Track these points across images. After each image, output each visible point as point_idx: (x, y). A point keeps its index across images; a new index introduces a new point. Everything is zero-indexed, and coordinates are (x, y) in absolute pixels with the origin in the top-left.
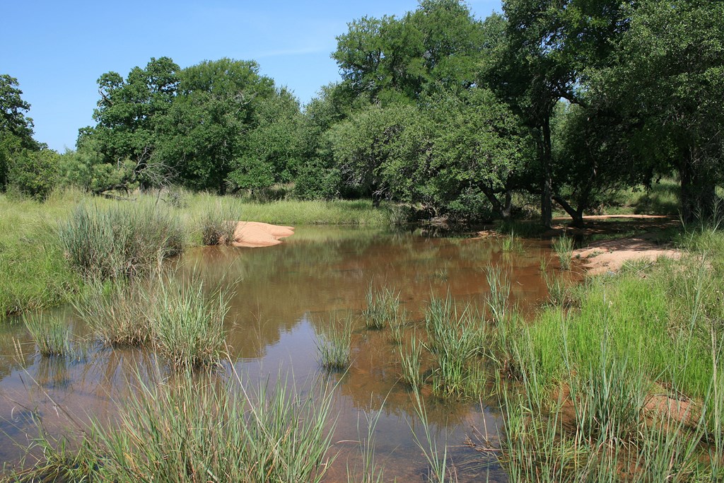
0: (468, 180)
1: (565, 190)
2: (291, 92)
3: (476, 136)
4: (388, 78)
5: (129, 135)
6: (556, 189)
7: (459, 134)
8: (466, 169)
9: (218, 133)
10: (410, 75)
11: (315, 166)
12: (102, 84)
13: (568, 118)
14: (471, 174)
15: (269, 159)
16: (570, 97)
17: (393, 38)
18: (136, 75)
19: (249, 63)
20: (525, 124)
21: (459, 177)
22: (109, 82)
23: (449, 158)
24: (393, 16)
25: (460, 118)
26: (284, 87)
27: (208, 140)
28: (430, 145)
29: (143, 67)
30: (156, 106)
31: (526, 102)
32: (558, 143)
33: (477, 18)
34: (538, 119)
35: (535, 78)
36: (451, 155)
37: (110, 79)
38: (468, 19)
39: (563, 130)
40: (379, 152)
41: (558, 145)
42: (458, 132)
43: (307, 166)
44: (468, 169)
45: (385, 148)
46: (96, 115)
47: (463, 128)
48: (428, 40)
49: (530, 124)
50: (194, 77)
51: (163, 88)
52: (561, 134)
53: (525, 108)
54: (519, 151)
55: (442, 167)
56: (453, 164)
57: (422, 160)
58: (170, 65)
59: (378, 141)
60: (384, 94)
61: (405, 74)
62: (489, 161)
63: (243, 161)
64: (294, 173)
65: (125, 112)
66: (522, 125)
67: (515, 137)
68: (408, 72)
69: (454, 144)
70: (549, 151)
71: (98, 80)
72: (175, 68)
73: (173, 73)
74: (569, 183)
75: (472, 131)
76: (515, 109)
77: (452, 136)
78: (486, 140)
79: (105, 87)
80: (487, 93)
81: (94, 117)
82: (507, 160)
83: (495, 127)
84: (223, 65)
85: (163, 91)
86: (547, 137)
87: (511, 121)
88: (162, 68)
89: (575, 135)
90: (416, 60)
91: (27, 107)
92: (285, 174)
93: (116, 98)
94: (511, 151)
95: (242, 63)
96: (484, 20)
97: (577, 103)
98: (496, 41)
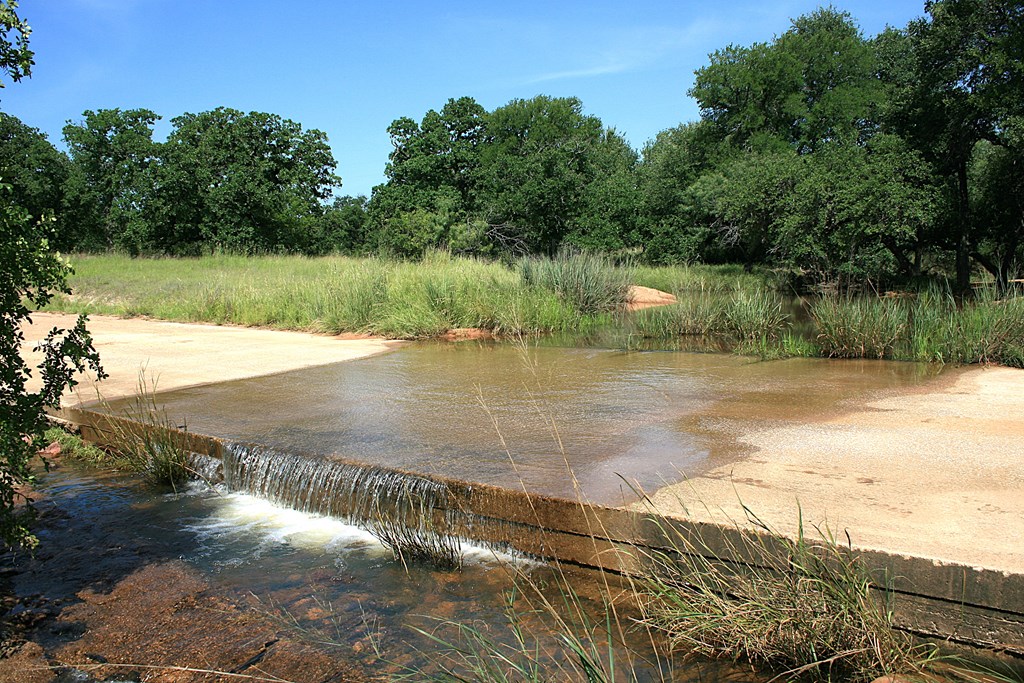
0: (878, 234)
1: (984, 248)
2: (622, 135)
3: (887, 187)
4: (760, 118)
5: (432, 193)
6: (974, 246)
7: (867, 185)
8: (875, 222)
9: (554, 188)
10: (786, 114)
11: (671, 225)
12: (394, 133)
13: (990, 160)
14: (880, 228)
15: (613, 218)
16: (993, 138)
17: (766, 70)
18: (431, 120)
19: (569, 100)
20: (939, 173)
21: (868, 231)
22: (402, 130)
23: (857, 211)
24: (766, 43)
25: (867, 168)
26: (612, 128)
27: (542, 197)
28: (830, 198)
29: (439, 109)
30: (459, 157)
31: (942, 147)
32: (975, 190)
33: (866, 37)
34: (954, 165)
35: (952, 122)
36: (860, 207)
37: (402, 127)
38: (857, 41)
39: (983, 175)
40: (773, 208)
41: (975, 193)
42: (865, 184)
43: (662, 225)
44: (877, 223)
45: (779, 203)
46: (388, 170)
47: (872, 179)
48: (807, 71)
49: (946, 172)
50: (506, 121)
51: (463, 134)
52: (979, 180)
53: (939, 154)
54: (933, 201)
55: (848, 220)
56: (861, 216)
57: (823, 215)
58: (472, 107)
59: (770, 195)
60: (758, 138)
61: (780, 113)
62: (901, 214)
63: (583, 221)
64: (648, 235)
65: (426, 165)
66: (936, 173)
67: (929, 186)
68: (784, 110)
69: (860, 197)
70: (967, 202)
71: (388, 129)
72: (478, 109)
73: (475, 116)
74: (990, 237)
75: (884, 182)
76: (928, 156)
77: (862, 187)
78: (896, 190)
79: (397, 137)
80: (894, 139)
81: (386, 172)
82: (922, 212)
83: (906, 177)
84: (540, 103)
85: (463, 138)
86: (964, 185)
87: (924, 169)
88: (462, 110)
89: (997, 180)
90: (793, 96)
91: (333, 165)
92: (634, 235)
93: (414, 149)
94: (924, 201)
95: (562, 101)
96: (874, 38)
97: (1000, 144)
98: (892, 65)
